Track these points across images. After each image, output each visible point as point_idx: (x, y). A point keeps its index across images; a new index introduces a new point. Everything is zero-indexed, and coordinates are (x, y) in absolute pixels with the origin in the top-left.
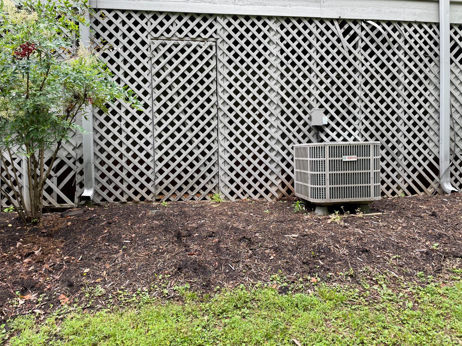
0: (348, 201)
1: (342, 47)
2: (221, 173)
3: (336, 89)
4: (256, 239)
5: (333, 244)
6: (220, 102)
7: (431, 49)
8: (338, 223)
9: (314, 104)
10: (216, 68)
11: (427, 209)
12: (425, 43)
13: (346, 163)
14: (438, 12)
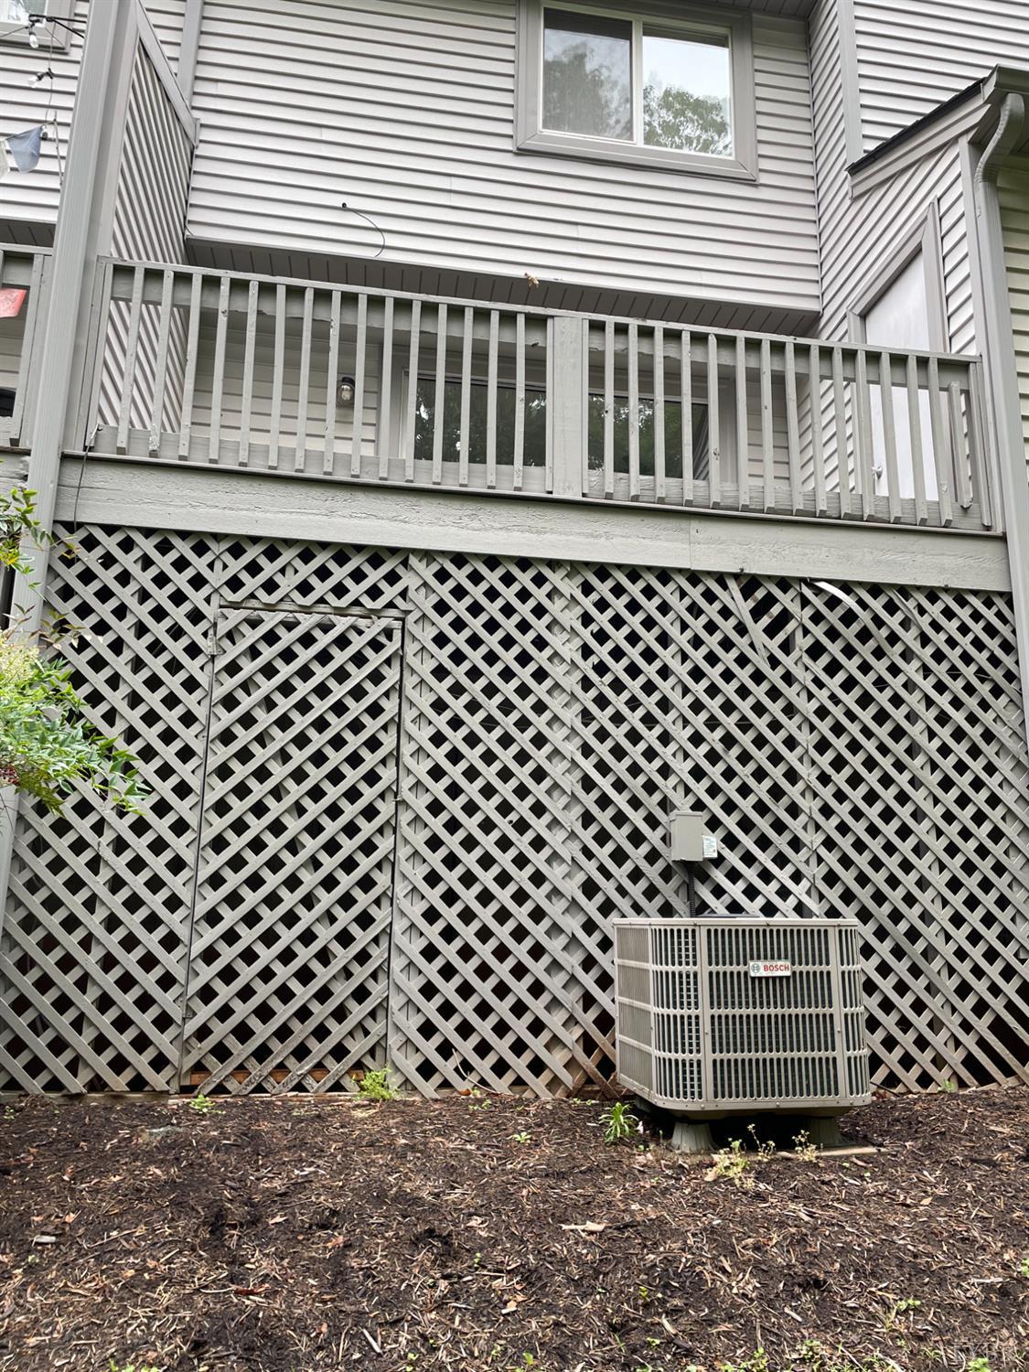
0: (772, 1106)
1: (752, 645)
2: (396, 1002)
3: (737, 758)
4: (468, 1239)
5: (714, 1258)
6: (407, 782)
7: (994, 661)
8: (737, 1182)
9: (677, 797)
10: (399, 688)
11: (1012, 1137)
12: (978, 644)
13: (760, 983)
14: (1005, 566)
